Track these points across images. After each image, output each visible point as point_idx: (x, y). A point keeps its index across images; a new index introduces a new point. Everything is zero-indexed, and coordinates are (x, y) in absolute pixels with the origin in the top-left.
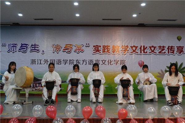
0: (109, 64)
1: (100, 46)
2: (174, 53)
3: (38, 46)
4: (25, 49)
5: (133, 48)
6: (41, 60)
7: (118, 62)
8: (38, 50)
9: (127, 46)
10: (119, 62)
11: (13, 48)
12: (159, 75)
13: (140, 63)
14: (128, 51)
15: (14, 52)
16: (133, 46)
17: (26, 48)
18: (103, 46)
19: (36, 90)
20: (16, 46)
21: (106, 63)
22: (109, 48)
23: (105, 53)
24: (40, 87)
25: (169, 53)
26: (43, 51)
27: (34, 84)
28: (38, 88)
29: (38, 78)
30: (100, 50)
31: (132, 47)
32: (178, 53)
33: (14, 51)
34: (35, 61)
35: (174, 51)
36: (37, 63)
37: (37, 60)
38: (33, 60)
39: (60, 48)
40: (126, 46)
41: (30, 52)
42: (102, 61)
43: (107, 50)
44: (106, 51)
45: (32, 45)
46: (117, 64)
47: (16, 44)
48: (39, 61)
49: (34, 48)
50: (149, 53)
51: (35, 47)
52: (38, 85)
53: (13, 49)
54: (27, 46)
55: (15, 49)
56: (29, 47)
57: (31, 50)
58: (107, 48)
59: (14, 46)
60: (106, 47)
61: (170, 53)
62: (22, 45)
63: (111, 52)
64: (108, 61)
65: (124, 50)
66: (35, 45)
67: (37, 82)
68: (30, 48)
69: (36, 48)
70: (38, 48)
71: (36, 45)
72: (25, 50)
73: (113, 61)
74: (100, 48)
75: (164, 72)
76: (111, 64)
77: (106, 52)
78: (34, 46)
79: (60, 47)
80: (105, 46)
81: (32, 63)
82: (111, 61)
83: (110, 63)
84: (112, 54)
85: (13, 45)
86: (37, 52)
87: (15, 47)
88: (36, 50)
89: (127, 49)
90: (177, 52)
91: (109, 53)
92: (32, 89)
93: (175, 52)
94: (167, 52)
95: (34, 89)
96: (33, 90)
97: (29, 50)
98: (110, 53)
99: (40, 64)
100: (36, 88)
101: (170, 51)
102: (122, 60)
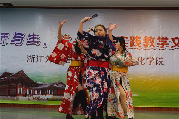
0: (140, 63)
1: (127, 38)
3: (38, 37)
4: (19, 40)
5: (175, 40)
6: (41, 56)
7: (152, 60)
8: (38, 42)
9: (166, 37)
10: (154, 61)
11: (3, 39)
14: (168, 44)
15: (4, 45)
16: (174, 37)
17: (21, 39)
18: (131, 37)
19: (34, 98)
20: (8, 37)
22: (139, 41)
23: (134, 47)
24: (39, 96)
26: (45, 44)
27: (31, 91)
28: (37, 96)
29: (37, 82)
30: (127, 43)
31: (173, 39)
33: (4, 43)
34: (34, 58)
36: (35, 60)
37: (36, 57)
38: (30, 56)
39: (69, 40)
40: (164, 38)
41: (27, 45)
43: (137, 43)
44: (135, 44)
45: (30, 35)
46: (150, 64)
47: (7, 34)
48: (39, 58)
49: (32, 40)
51: (34, 38)
52: (36, 92)
53: (3, 41)
54: (23, 36)
55: (5, 41)
56: (25, 38)
57: (28, 42)
58: (137, 40)
59: (4, 37)
60: (135, 39)
62: (16, 34)
63: (142, 46)
64: (138, 59)
65: (161, 43)
66: (34, 35)
67: (36, 88)
68: (27, 39)
69: (35, 40)
70: (38, 39)
71: (36, 35)
72: (20, 42)
73: (145, 59)
74: (127, 40)
76: (143, 62)
77: (136, 46)
78: (32, 37)
79: (69, 38)
80: (133, 37)
81: (29, 61)
82: (142, 59)
83: (141, 61)
84: (145, 48)
85: (3, 35)
86: (37, 45)
87: (6, 38)
88: (35, 42)
89: (166, 42)
91: (139, 48)
92: (28, 97)
95: (31, 98)
96: (29, 99)
97: (25, 42)
98: (141, 48)
99: (41, 62)
100: (34, 96)
102: (158, 58)
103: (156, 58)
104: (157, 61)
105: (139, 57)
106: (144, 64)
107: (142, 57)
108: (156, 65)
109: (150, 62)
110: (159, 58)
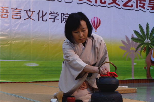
0: (41, 19)
2: (144, 8)
7: (56, 16)
10: (58, 17)
12: (123, 45)
13: (94, 22)
21: (35, 16)
25: (137, 7)
32: (150, 8)
35: (144, 4)
42: (27, 11)
46: (54, 22)
50: (109, 4)
61: (139, 8)
64: (38, 14)
73: (48, 14)
75: (130, 40)
76: (44, 19)
82: (44, 14)
83: (43, 17)
90: (148, 7)
93: (146, 6)
94: (135, 5)
101: (139, 4)
102: (63, 14)
103: (62, 13)
104: (62, 18)
105: (40, 11)
106: (46, 20)
107: (43, 11)
108: (61, 23)
109: (54, 19)
110: (65, 14)
